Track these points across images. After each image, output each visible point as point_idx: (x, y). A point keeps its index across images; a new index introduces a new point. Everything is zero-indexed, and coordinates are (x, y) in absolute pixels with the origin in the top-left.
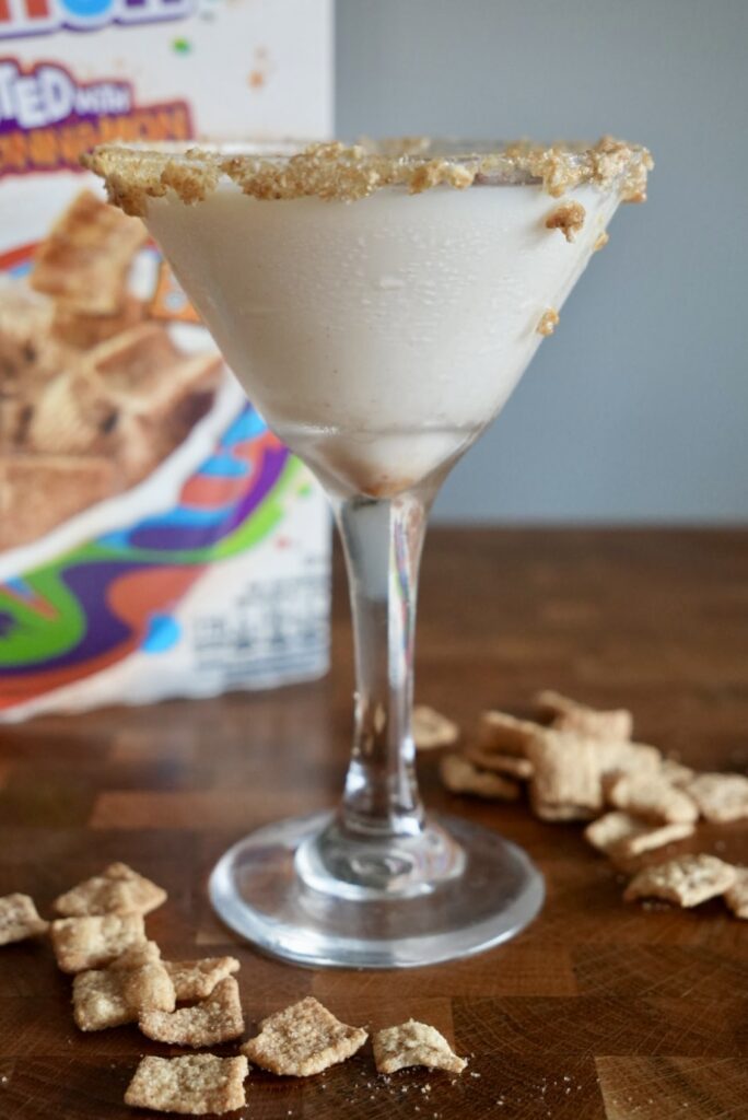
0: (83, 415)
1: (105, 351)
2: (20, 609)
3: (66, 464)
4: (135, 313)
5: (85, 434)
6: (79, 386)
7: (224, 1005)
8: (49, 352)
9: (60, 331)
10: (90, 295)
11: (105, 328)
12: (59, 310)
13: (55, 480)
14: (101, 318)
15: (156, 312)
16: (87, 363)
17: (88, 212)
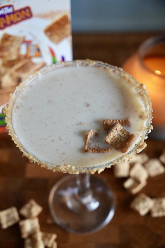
1: (17, 66)
4: (22, 58)
6: (11, 75)
8: (3, 70)
9: (4, 65)
10: (10, 56)
12: (3, 61)
17: (6, 38)
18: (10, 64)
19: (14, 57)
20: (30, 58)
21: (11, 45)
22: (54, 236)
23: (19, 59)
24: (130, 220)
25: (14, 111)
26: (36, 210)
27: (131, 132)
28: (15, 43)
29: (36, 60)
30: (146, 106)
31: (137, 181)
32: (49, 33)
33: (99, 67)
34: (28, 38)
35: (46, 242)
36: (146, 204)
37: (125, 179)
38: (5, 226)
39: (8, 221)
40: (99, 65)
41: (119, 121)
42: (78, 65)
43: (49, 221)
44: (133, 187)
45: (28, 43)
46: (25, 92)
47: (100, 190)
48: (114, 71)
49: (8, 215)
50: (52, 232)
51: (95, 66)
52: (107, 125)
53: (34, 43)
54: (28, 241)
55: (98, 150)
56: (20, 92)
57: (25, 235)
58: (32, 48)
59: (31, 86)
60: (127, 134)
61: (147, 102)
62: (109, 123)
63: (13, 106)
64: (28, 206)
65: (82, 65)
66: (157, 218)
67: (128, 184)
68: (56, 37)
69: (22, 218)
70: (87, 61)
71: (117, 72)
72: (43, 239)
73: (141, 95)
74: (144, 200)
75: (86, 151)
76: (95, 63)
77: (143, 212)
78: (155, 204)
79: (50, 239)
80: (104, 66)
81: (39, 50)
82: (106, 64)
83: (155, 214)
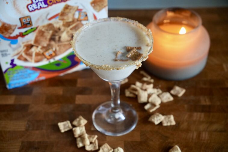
0: (69, 36)
1: (71, 27)
2: (61, 62)
3: (67, 43)
4: (76, 20)
5: (69, 39)
6: (68, 32)
7: (96, 144)
8: (62, 28)
9: (64, 25)
10: (68, 19)
11: (71, 23)
12: (63, 22)
13: (65, 45)
14: (70, 22)
15: (79, 20)
16: (69, 29)
17: (67, 7)
18: (68, 24)
19: (70, 20)
20: (81, 21)
21: (69, 12)
22: (96, 136)
23: (73, 22)
24: (148, 128)
25: (76, 43)
26: (84, 122)
27: (141, 53)
28: (71, 11)
29: (84, 22)
30: (150, 40)
31: (154, 105)
32: (93, 5)
33: (125, 21)
34: (80, 7)
35: (91, 139)
36: (159, 118)
37: (145, 104)
38: (63, 131)
39: (64, 129)
40: (124, 20)
41: (135, 48)
42: (112, 20)
43: (92, 129)
44: (150, 108)
45: (80, 11)
46: (81, 34)
47: (128, 110)
48: (133, 23)
49: (64, 125)
50: (95, 134)
51: (122, 21)
52: (128, 49)
53: (83, 11)
54: (79, 139)
55: (123, 60)
56: (79, 34)
57: (76, 136)
58: (82, 14)
59: (85, 31)
60: (139, 54)
61: (151, 38)
62: (129, 48)
63: (75, 41)
64: (78, 119)
65: (114, 20)
66: (167, 127)
67: (147, 107)
68: (98, 8)
69: (74, 126)
70: (117, 18)
71: (135, 24)
72: (89, 138)
73: (148, 35)
74: (158, 115)
75: (116, 60)
76: (122, 19)
77: (157, 123)
78: (165, 119)
79: (93, 138)
80: (127, 21)
81: (86, 15)
82: (129, 19)
83: (165, 124)
